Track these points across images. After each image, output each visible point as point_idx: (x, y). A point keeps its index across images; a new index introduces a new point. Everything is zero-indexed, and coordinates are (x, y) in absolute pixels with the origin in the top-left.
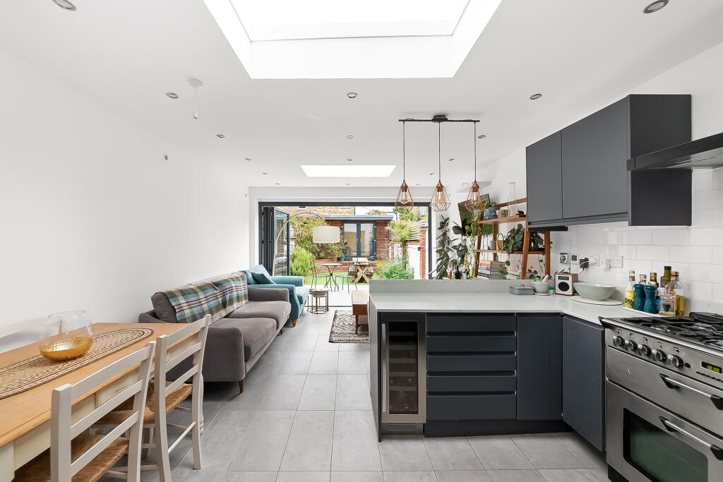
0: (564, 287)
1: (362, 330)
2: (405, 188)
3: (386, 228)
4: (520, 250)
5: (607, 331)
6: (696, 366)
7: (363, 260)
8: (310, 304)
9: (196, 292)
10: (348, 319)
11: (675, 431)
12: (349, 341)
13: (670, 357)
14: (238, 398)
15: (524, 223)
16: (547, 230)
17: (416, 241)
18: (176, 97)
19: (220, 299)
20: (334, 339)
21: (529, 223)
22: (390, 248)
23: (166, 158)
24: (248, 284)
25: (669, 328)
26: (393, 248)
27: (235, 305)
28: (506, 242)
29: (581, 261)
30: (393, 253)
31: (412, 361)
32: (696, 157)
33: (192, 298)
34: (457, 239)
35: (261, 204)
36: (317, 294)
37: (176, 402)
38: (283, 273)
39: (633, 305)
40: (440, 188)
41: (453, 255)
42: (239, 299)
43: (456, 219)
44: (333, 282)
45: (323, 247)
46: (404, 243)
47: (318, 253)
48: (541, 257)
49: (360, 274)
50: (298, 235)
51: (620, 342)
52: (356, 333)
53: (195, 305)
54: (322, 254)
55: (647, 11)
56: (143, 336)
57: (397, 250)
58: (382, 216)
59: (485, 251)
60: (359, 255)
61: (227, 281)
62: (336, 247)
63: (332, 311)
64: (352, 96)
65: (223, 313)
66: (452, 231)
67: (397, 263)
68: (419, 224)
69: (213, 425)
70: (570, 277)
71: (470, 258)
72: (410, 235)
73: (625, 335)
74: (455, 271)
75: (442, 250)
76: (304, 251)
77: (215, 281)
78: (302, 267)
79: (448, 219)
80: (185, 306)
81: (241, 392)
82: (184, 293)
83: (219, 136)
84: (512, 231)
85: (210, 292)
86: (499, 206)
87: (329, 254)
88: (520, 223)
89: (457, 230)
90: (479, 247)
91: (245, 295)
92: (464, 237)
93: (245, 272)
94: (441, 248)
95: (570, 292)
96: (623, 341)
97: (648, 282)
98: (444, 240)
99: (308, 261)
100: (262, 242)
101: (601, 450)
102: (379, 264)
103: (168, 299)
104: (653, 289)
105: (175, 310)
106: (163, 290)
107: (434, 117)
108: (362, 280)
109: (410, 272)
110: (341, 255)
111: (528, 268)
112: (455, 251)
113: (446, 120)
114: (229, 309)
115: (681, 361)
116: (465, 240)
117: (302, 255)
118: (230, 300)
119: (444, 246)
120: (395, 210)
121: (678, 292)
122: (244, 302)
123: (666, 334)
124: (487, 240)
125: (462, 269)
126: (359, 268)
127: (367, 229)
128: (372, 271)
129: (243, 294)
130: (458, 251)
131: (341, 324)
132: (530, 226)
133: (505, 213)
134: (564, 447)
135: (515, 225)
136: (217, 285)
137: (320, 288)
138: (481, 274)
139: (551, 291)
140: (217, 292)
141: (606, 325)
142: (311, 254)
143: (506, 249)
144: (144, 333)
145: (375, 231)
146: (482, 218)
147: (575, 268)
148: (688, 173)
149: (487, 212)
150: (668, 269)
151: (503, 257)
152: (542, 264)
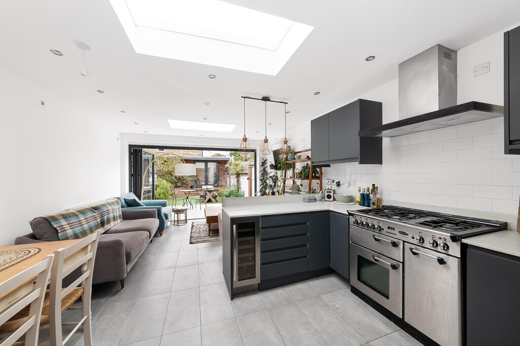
0: (329, 197)
1: (213, 233)
2: (245, 140)
3: (226, 166)
4: (307, 178)
5: (351, 217)
6: (386, 229)
7: (210, 187)
8: (173, 219)
9: (77, 215)
10: (202, 227)
11: (378, 261)
12: (204, 241)
13: (376, 226)
14: (120, 293)
15: (309, 163)
16: (320, 167)
17: (246, 174)
18: (61, 55)
19: (99, 220)
20: (193, 241)
21: (312, 163)
22: (228, 178)
23: (43, 103)
24: (122, 207)
25: (376, 213)
26: (230, 179)
27: (112, 224)
28: (301, 173)
29: (337, 183)
30: (230, 182)
31: (252, 246)
32: (384, 133)
33: (73, 220)
34: (271, 172)
35: (130, 146)
36: (178, 212)
37: (70, 302)
38: (149, 198)
39: (360, 204)
40: (266, 141)
41: (270, 182)
42: (114, 219)
43: (271, 160)
44: (188, 203)
45: (180, 179)
46: (238, 175)
47: (176, 183)
48: (318, 181)
49: (209, 196)
50: (160, 170)
51: (356, 222)
52: (209, 235)
53: (76, 226)
54: (179, 184)
55: (367, 60)
56: (30, 255)
57: (233, 180)
58: (222, 158)
59: (288, 179)
60: (206, 184)
61: (104, 205)
62: (190, 179)
63: (190, 223)
64: (212, 77)
65: (101, 230)
66: (269, 167)
67: (233, 188)
68: (248, 163)
69: (100, 317)
70: (332, 191)
71: (280, 183)
72: (242, 170)
73: (358, 218)
74: (271, 191)
75: (263, 179)
76: (165, 182)
77: (93, 206)
78: (164, 193)
79: (266, 160)
80: (67, 227)
81: (123, 287)
82: (65, 216)
83: (99, 91)
84: (304, 167)
85: (90, 214)
86: (296, 153)
87: (184, 183)
88: (307, 162)
89: (272, 167)
90: (285, 177)
91: (120, 216)
92: (276, 171)
93: (118, 198)
94: (262, 178)
95: (332, 199)
96: (357, 221)
97: (366, 192)
98: (264, 173)
99: (169, 188)
100: (131, 175)
101: (348, 278)
102: (221, 189)
103: (49, 222)
104: (368, 195)
105: (57, 231)
106: (44, 215)
107: (263, 97)
108: (210, 201)
109: (242, 194)
110: (193, 184)
111: (312, 187)
112: (271, 180)
113: (269, 100)
114: (107, 227)
115: (380, 228)
116: (277, 173)
117: (163, 184)
118: (107, 220)
119: (264, 177)
120: (231, 154)
121: (378, 196)
122: (119, 221)
123: (374, 216)
124: (290, 173)
125: (275, 190)
126: (207, 193)
127: (212, 167)
128: (217, 194)
129: (118, 215)
130: (273, 179)
131: (198, 230)
132: (313, 164)
133: (299, 157)
134: (331, 281)
135: (305, 164)
136: (95, 209)
137: (179, 207)
138: (287, 192)
139: (323, 200)
140: (95, 214)
141: (350, 214)
142: (170, 184)
143: (300, 177)
144: (30, 252)
145: (218, 168)
146: (287, 159)
147: (334, 187)
148: (381, 139)
149: (290, 156)
150: (374, 185)
151: (299, 182)
152: (318, 185)
